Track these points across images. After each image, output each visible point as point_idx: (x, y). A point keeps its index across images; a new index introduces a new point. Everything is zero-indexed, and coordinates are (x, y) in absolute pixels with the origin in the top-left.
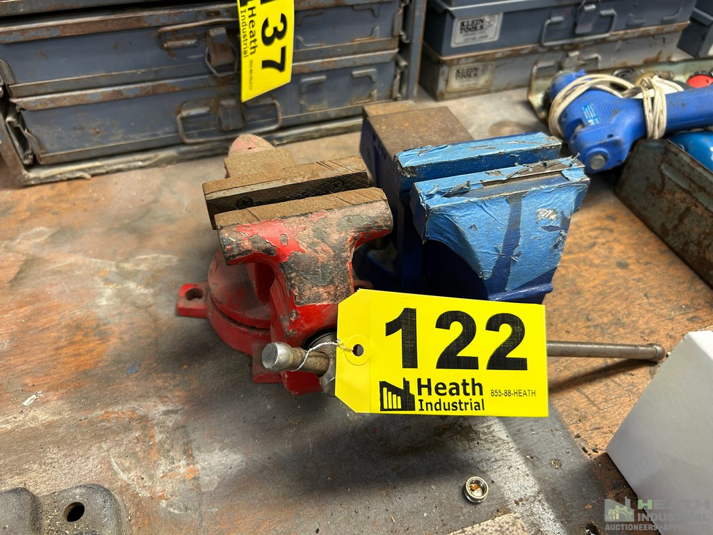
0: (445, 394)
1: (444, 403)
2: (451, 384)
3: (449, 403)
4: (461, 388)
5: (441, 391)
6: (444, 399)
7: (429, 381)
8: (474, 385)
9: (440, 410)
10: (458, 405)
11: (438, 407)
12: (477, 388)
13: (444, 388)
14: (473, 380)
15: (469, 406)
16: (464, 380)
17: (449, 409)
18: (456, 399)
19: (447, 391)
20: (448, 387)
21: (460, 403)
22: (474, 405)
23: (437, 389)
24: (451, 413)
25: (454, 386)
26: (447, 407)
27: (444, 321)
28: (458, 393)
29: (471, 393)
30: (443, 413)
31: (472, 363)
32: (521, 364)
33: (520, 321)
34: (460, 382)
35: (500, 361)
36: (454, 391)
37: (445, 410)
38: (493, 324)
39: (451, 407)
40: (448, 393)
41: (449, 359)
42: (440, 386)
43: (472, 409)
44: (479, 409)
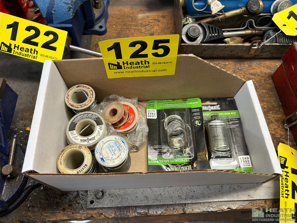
0: (23, 51)
1: (22, 54)
2: (26, 48)
3: (24, 54)
4: (30, 51)
5: (22, 50)
6: (22, 52)
7: (19, 46)
8: (35, 51)
9: (20, 55)
10: (27, 55)
11: (20, 54)
12: (36, 52)
13: (24, 49)
14: (35, 49)
15: (31, 57)
16: (31, 49)
17: (23, 56)
18: (27, 53)
19: (24, 50)
20: (25, 49)
21: (28, 55)
22: (33, 57)
23: (21, 49)
24: (24, 57)
25: (27, 49)
26: (23, 55)
27: (28, 29)
28: (28, 52)
29: (33, 53)
30: (21, 56)
31: (36, 44)
32: (54, 49)
33: (57, 35)
34: (30, 49)
35: (46, 46)
36: (27, 51)
37: (22, 55)
38: (47, 34)
39: (24, 55)
40: (24, 51)
41: (27, 41)
42: (22, 48)
43: (32, 58)
44: (35, 58)
